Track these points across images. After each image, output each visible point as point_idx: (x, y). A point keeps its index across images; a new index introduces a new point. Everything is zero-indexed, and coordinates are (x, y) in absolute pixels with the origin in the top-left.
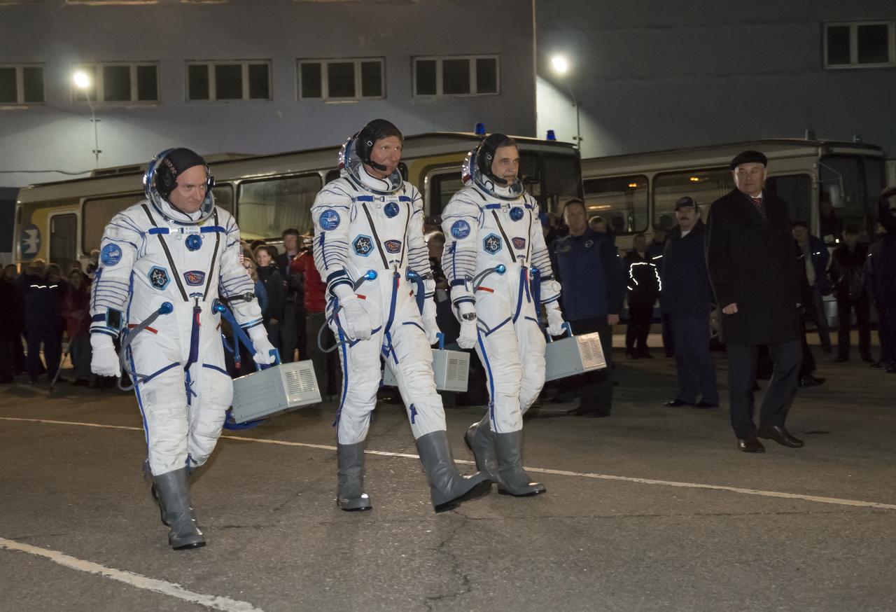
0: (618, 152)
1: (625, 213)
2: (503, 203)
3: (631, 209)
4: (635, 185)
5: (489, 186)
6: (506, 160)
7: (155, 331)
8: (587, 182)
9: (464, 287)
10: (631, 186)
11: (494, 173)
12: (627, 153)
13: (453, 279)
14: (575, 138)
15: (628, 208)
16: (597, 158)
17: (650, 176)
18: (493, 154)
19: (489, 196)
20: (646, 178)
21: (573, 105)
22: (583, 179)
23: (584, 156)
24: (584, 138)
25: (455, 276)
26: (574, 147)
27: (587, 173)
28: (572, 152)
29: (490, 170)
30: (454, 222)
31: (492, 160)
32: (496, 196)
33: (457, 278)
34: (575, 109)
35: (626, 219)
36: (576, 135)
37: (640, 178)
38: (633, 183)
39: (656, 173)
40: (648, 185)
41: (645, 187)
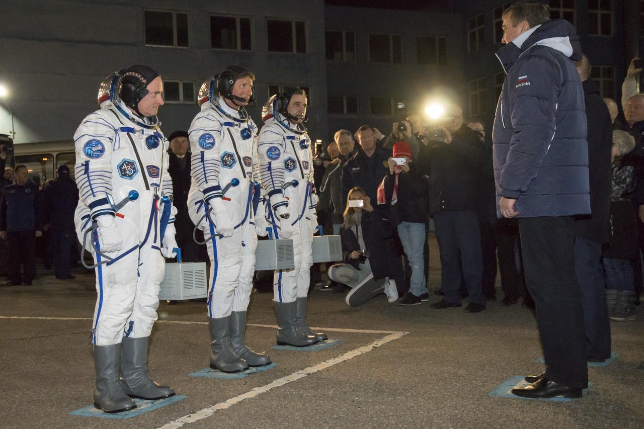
0: (37, 141)
1: (41, 174)
2: (296, 136)
3: (44, 172)
4: (46, 159)
5: (286, 122)
6: (297, 104)
7: (122, 217)
8: (16, 157)
9: (281, 194)
10: (44, 159)
11: (289, 113)
12: (43, 141)
13: (273, 189)
14: (11, 132)
15: (42, 172)
16: (24, 144)
17: (55, 155)
18: (289, 98)
19: (287, 130)
20: (52, 156)
21: (10, 114)
22: (15, 155)
23: (15, 142)
24: (16, 132)
25: (274, 187)
26: (9, 137)
27: (17, 152)
28: (8, 140)
29: (286, 111)
30: (268, 147)
31: (289, 102)
32: (292, 130)
33: (276, 188)
34: (10, 117)
35: (41, 178)
36: (12, 131)
37: (49, 156)
38: (45, 158)
39: (58, 153)
40: (54, 160)
41: (51, 160)
